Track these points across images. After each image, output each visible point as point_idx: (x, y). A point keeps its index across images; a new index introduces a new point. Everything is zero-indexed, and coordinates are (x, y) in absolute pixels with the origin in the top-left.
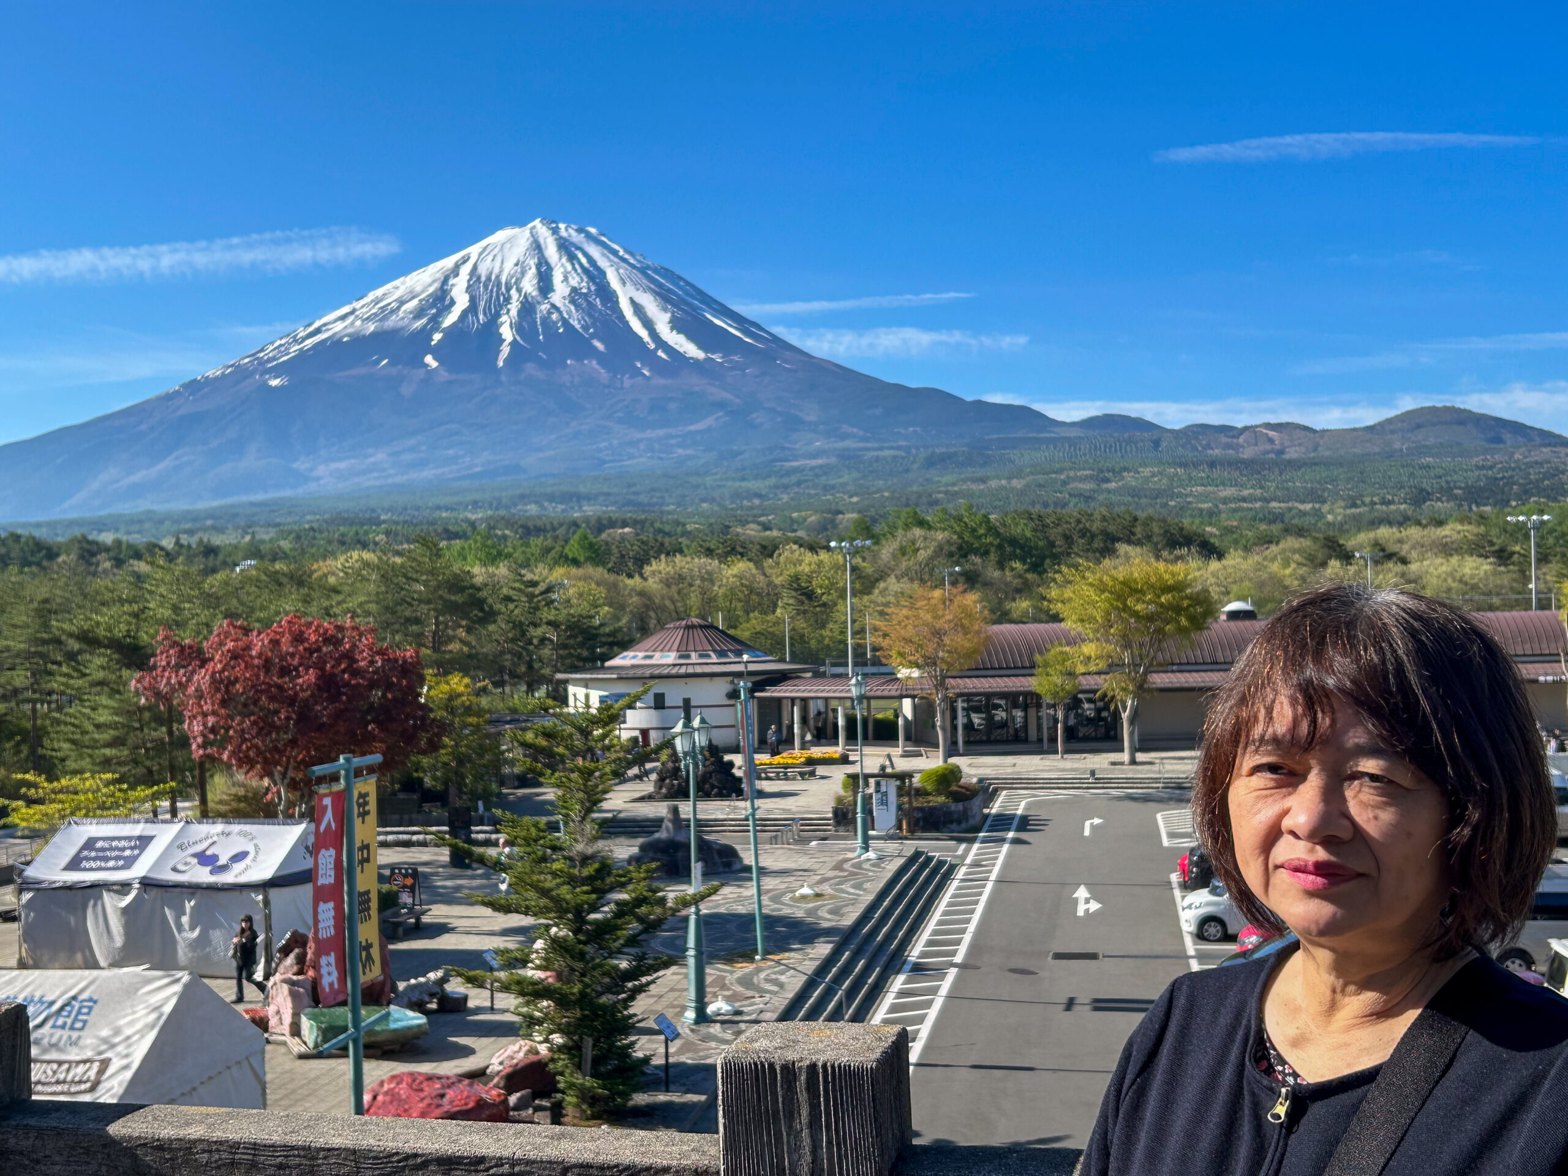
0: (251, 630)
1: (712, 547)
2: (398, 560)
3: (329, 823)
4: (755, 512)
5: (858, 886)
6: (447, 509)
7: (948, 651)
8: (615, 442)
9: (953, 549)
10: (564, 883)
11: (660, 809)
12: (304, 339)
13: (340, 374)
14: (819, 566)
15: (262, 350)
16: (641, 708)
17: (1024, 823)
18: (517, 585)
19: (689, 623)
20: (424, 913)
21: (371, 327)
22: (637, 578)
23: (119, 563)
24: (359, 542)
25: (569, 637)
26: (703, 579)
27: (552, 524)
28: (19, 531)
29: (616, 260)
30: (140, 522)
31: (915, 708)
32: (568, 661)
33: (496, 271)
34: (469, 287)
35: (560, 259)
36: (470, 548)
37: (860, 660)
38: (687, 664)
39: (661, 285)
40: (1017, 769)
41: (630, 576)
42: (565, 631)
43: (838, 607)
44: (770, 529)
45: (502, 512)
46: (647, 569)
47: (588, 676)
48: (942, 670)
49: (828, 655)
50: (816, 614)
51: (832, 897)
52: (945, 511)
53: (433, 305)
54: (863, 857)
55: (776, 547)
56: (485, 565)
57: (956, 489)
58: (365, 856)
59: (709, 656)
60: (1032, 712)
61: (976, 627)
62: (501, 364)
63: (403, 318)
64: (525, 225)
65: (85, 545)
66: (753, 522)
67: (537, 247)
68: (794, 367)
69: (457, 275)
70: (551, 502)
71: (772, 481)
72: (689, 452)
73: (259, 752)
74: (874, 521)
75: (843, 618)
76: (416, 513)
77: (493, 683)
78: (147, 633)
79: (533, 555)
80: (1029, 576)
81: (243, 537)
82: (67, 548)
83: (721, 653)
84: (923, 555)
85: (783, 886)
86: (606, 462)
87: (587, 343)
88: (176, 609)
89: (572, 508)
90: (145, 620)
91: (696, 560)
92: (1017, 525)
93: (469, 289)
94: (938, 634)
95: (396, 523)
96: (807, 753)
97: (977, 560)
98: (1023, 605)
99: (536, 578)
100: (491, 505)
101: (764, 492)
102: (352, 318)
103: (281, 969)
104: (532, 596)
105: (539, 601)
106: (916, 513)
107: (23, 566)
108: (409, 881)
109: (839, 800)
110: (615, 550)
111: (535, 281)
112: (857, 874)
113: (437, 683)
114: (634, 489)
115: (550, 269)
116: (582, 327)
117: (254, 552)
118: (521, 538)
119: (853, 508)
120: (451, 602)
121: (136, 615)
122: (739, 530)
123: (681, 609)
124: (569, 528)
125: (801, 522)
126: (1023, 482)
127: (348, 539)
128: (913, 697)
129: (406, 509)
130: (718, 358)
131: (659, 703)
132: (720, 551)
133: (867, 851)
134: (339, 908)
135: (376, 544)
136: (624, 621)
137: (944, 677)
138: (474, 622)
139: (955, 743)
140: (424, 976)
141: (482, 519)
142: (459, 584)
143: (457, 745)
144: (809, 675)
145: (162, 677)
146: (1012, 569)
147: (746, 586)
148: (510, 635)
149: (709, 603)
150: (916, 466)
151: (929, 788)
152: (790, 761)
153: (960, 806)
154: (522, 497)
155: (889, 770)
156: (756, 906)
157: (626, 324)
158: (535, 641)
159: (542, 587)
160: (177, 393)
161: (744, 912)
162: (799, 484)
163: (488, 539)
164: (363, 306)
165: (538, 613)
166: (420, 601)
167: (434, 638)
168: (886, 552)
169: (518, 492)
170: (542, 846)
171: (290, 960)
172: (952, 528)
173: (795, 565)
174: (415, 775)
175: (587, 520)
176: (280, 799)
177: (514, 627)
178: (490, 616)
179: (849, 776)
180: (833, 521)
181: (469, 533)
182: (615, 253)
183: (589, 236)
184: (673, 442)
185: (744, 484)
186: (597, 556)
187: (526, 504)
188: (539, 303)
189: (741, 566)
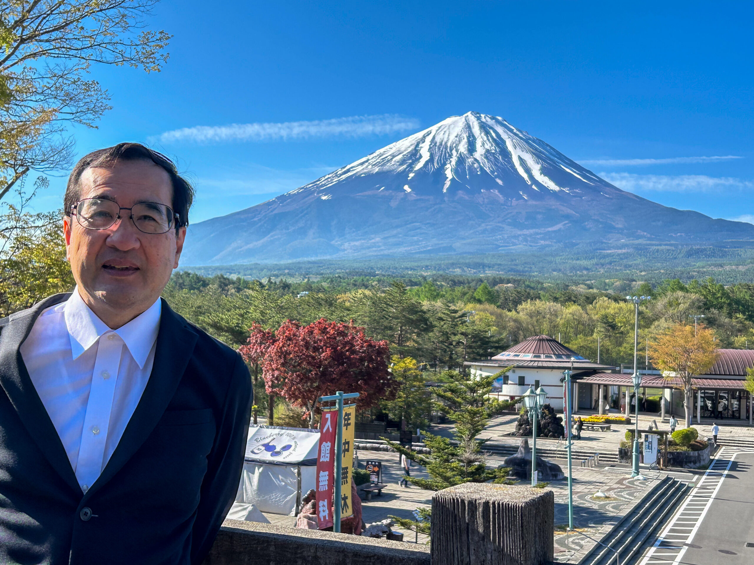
0: (300, 327)
1: (557, 296)
2: (383, 295)
3: (328, 428)
4: (584, 278)
5: (631, 494)
6: (411, 269)
7: (693, 362)
8: (506, 236)
9: (701, 304)
10: (458, 475)
11: (518, 442)
12: (341, 175)
13: (360, 194)
14: (619, 310)
15: (319, 180)
16: (510, 384)
17: (735, 466)
18: (446, 312)
19: (541, 338)
20: (383, 487)
21: (377, 169)
22: (514, 312)
23: (239, 290)
24: (364, 285)
25: (473, 342)
26: (551, 314)
27: (468, 279)
28: (190, 271)
29: (512, 135)
30: (251, 269)
31: (672, 395)
32: (472, 356)
33: (445, 140)
34: (430, 148)
35: (481, 134)
36: (422, 291)
37: (641, 365)
38: (539, 361)
39: (536, 149)
40: (732, 434)
41: (510, 310)
42: (471, 338)
43: (630, 334)
44: (592, 288)
45: (441, 272)
46: (520, 307)
47: (482, 364)
48: (689, 374)
49: (622, 362)
50: (617, 338)
51: (615, 499)
52: (697, 282)
53: (410, 158)
54: (636, 478)
55: (595, 298)
56: (429, 300)
57: (705, 270)
58: (347, 448)
59: (551, 357)
60: (743, 401)
61: (711, 349)
62: (445, 191)
63: (393, 165)
64: (462, 115)
65: (222, 280)
66: (582, 284)
67: (468, 127)
68: (611, 197)
69: (424, 142)
70: (468, 268)
71: (595, 261)
72: (547, 243)
73: (300, 393)
74: (654, 286)
75: (632, 341)
76: (395, 271)
77: (430, 365)
78: (246, 325)
79: (456, 296)
80: (747, 322)
81: (303, 280)
82: (213, 281)
83: (559, 356)
84: (682, 307)
85: (587, 490)
86: (500, 247)
87: (493, 180)
88: (262, 313)
89: (480, 272)
90: (246, 319)
91: (548, 303)
92: (741, 292)
93: (430, 150)
94: (687, 351)
95: (384, 276)
96: (606, 417)
97: (716, 311)
98: (742, 339)
99: (457, 309)
100: (435, 268)
101: (589, 267)
102: (367, 164)
103: (304, 510)
104: (455, 318)
105: (457, 321)
106: (679, 282)
107: (190, 290)
108: (376, 469)
109: (623, 444)
110: (502, 296)
111: (466, 146)
112: (630, 487)
113: (399, 362)
114: (514, 262)
115: (475, 139)
116: (491, 172)
117: (309, 288)
118: (451, 287)
119: (642, 278)
120: (409, 318)
121: (242, 315)
122: (574, 288)
123: (538, 331)
124: (477, 282)
125: (610, 285)
126: (746, 267)
127: (358, 283)
128: (671, 388)
129: (389, 268)
130: (566, 190)
131: (522, 382)
132: (562, 299)
133: (638, 474)
134: (331, 475)
135: (372, 286)
136: (504, 335)
137: (690, 378)
138: (421, 330)
139: (695, 417)
140: (380, 522)
141: (430, 275)
142: (414, 309)
143: (407, 397)
144: (610, 371)
145: (253, 349)
146: (737, 318)
147: (576, 319)
148: (441, 339)
149: (555, 327)
150: (680, 256)
151: (677, 441)
152: (596, 420)
153: (696, 453)
154: (453, 264)
155: (654, 429)
156: (569, 500)
157: (516, 170)
158: (454, 343)
159: (460, 313)
160: (274, 202)
161: (563, 503)
162: (610, 263)
163: (432, 286)
164: (372, 158)
165: (456, 328)
166: (393, 318)
167: (399, 338)
168: (660, 304)
169: (450, 262)
170: (446, 453)
171: (309, 505)
172: (701, 292)
173: (605, 309)
174: (384, 412)
175: (487, 278)
176: (310, 418)
177: (443, 334)
178: (429, 328)
179: (630, 430)
180: (629, 285)
181: (422, 283)
182: (511, 131)
183: (498, 122)
184: (538, 237)
185: (578, 262)
186: (492, 298)
187: (454, 269)
188: (468, 158)
189: (573, 308)
